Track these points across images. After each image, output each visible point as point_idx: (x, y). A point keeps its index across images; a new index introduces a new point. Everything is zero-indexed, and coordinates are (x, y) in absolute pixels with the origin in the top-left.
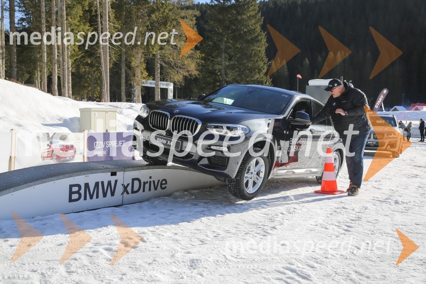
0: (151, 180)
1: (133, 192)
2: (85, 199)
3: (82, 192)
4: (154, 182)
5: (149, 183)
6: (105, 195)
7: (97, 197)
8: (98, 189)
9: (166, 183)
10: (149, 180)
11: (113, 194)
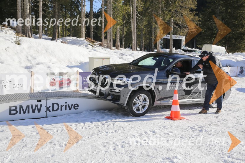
0: (66, 104)
1: (53, 110)
2: (20, 113)
3: (18, 110)
4: (69, 105)
5: (65, 105)
6: (34, 112)
7: (29, 112)
8: (29, 108)
9: (78, 106)
10: (65, 104)
11: (39, 111)
